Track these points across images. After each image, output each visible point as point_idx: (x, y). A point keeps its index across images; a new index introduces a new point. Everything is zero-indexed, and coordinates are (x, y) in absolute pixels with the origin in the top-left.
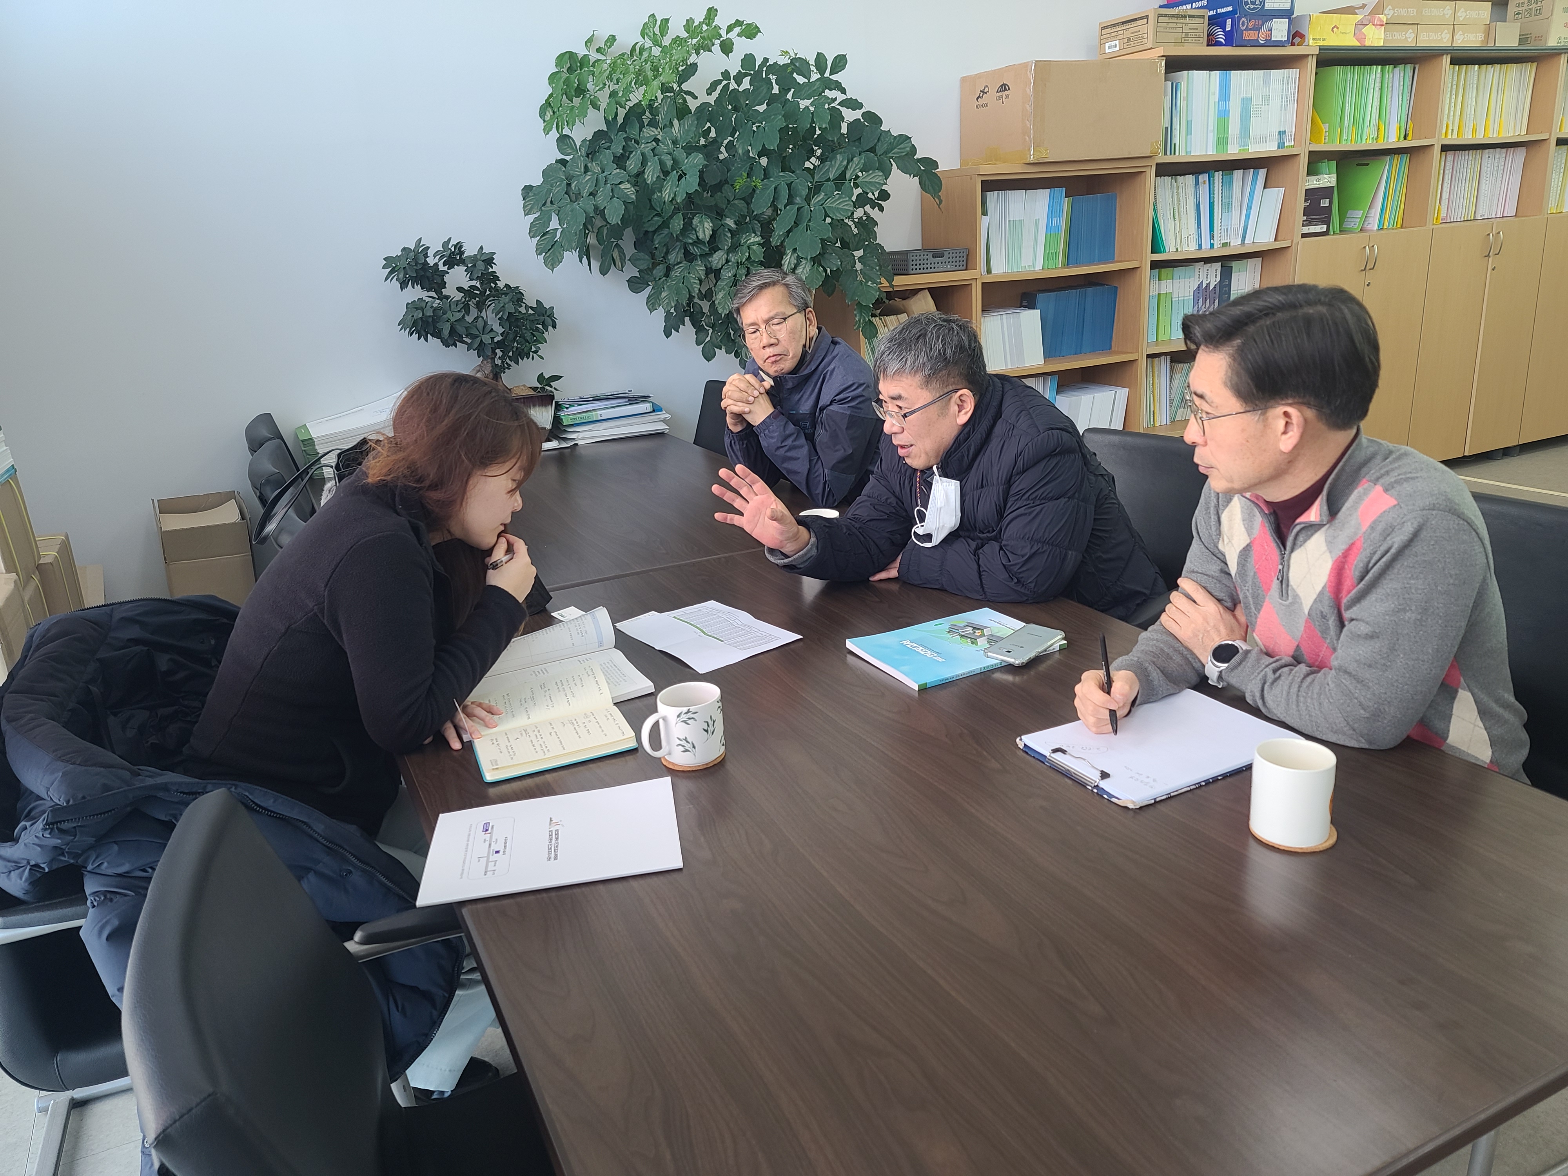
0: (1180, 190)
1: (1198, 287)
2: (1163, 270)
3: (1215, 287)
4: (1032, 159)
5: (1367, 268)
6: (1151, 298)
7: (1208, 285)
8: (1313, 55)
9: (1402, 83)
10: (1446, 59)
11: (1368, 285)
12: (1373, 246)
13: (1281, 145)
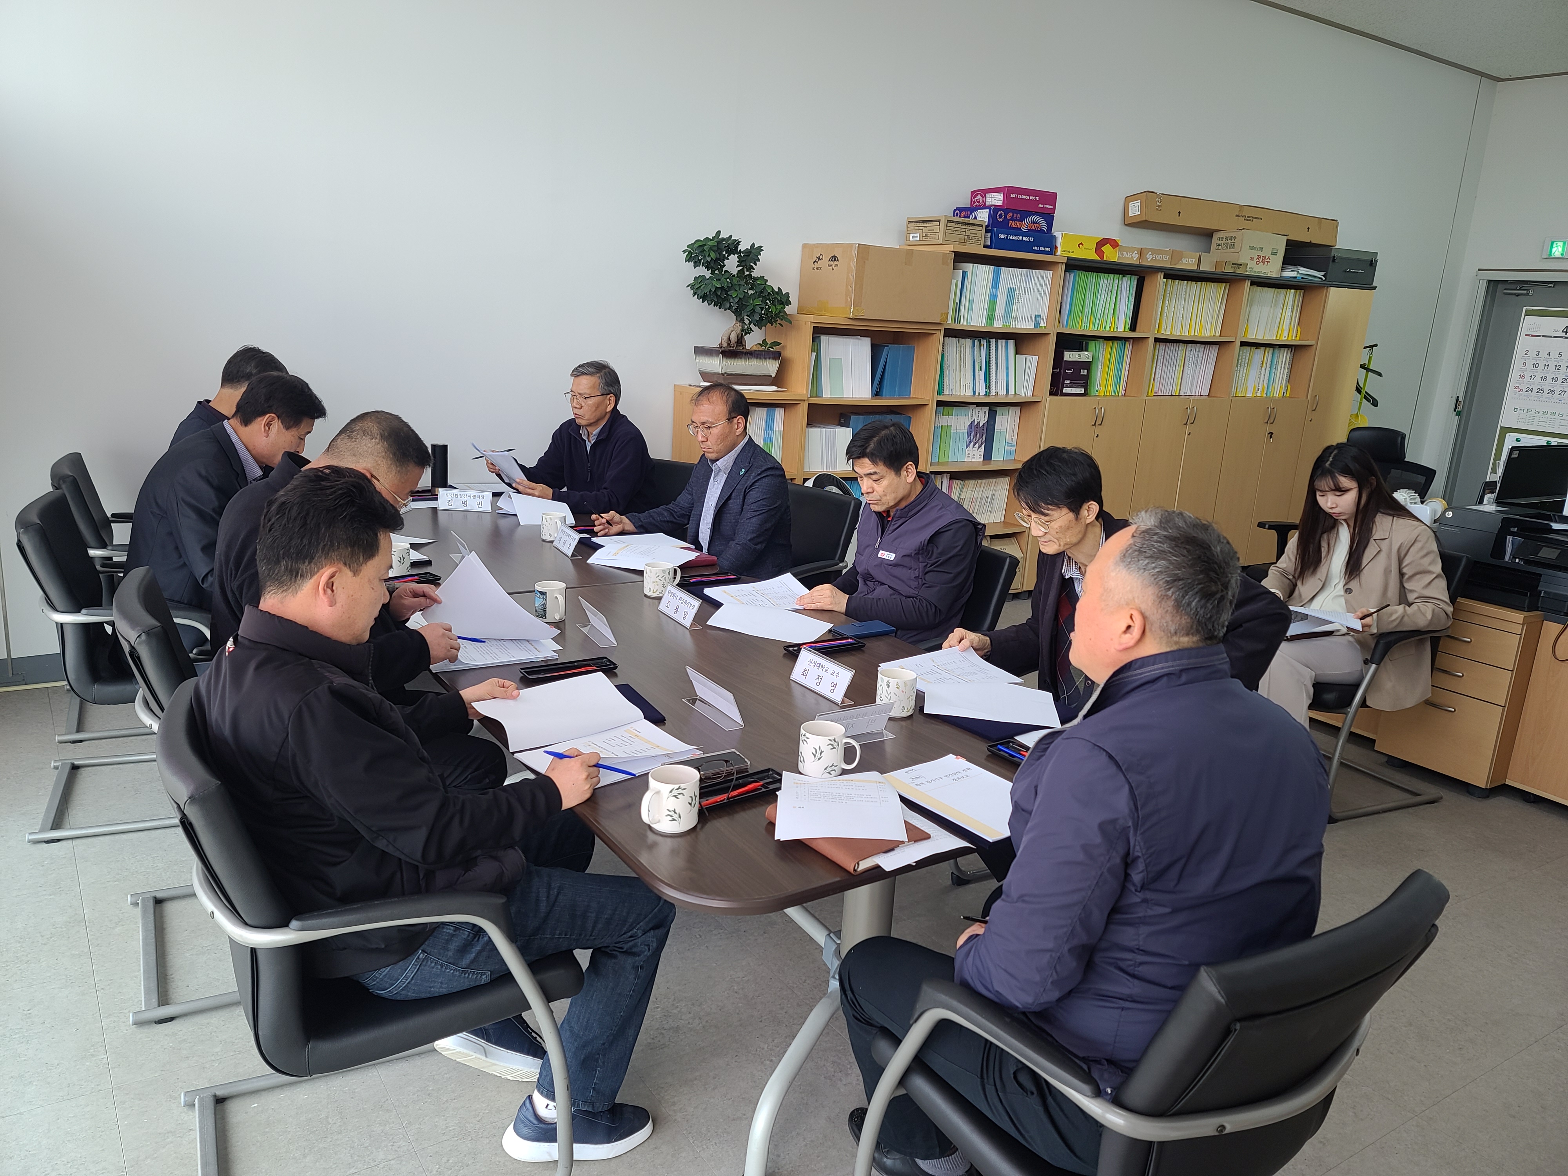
0: (962, 349)
1: (971, 424)
2: (946, 407)
3: (983, 425)
4: (851, 316)
5: (1097, 424)
6: (936, 428)
7: (979, 423)
8: (1062, 263)
9: (1128, 289)
10: (1162, 275)
11: (1097, 437)
12: (1101, 408)
13: (1037, 325)
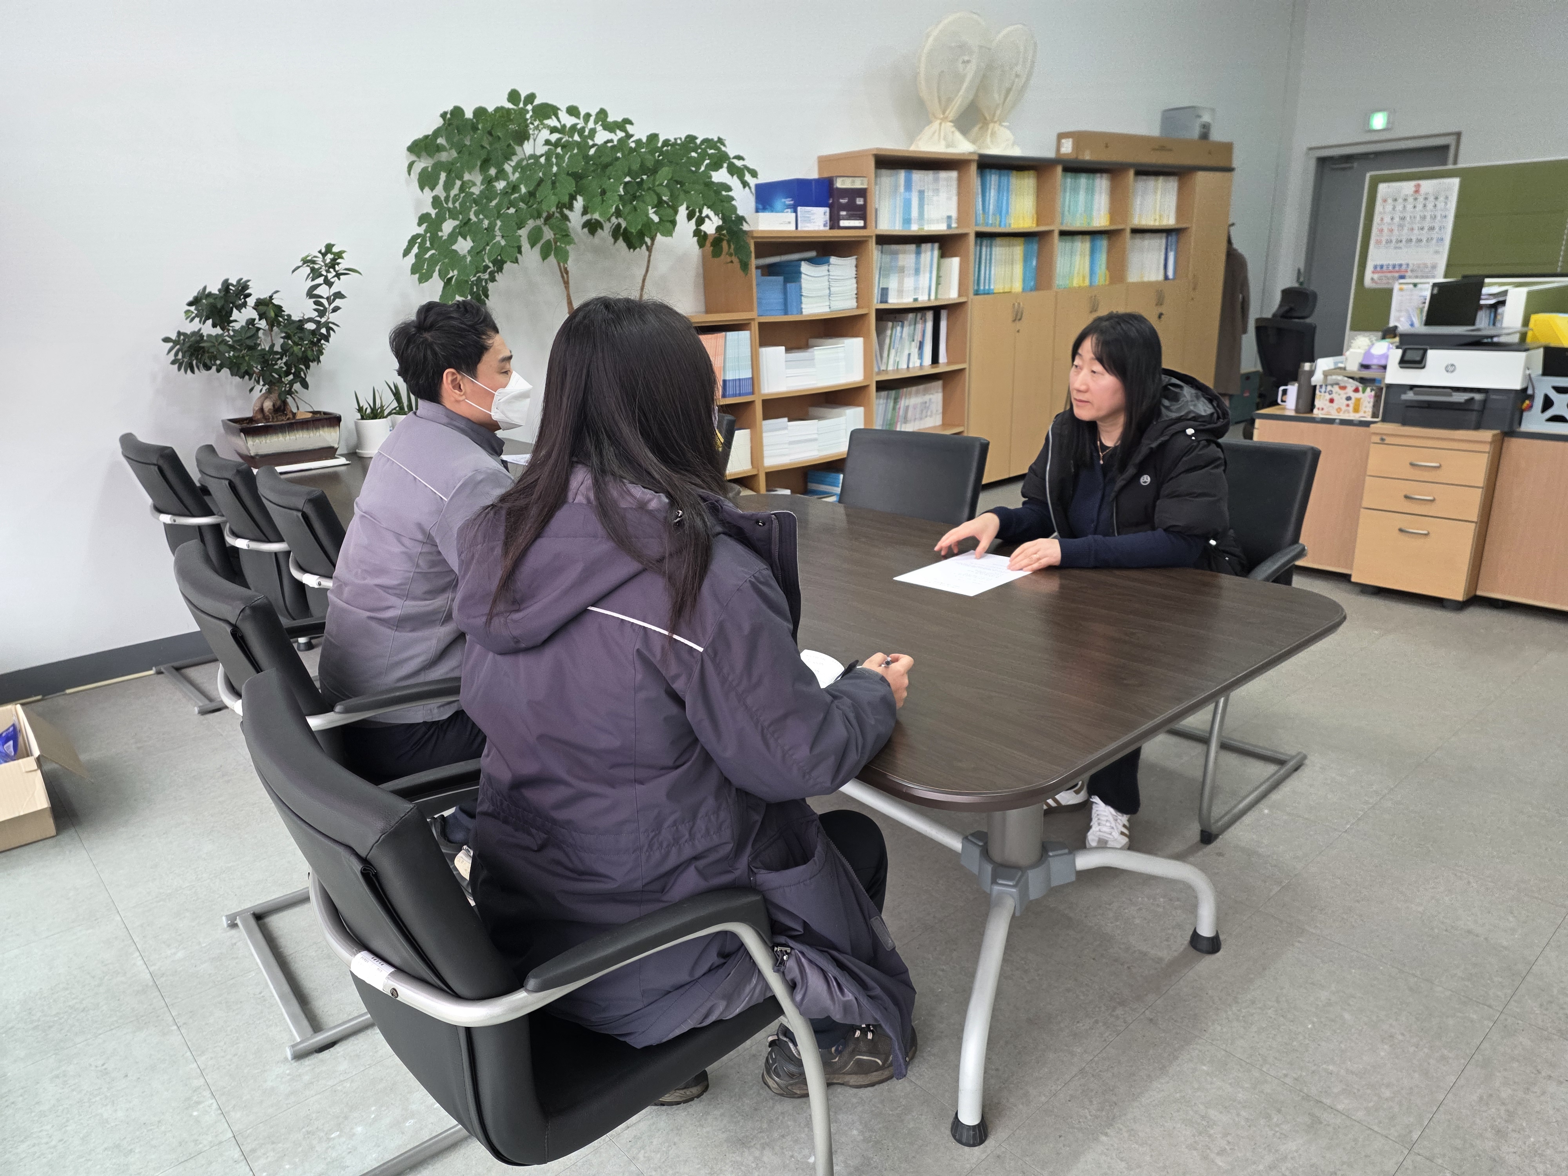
5: (1017, 318)
10: (1059, 169)
11: (1018, 331)
13: (950, 226)
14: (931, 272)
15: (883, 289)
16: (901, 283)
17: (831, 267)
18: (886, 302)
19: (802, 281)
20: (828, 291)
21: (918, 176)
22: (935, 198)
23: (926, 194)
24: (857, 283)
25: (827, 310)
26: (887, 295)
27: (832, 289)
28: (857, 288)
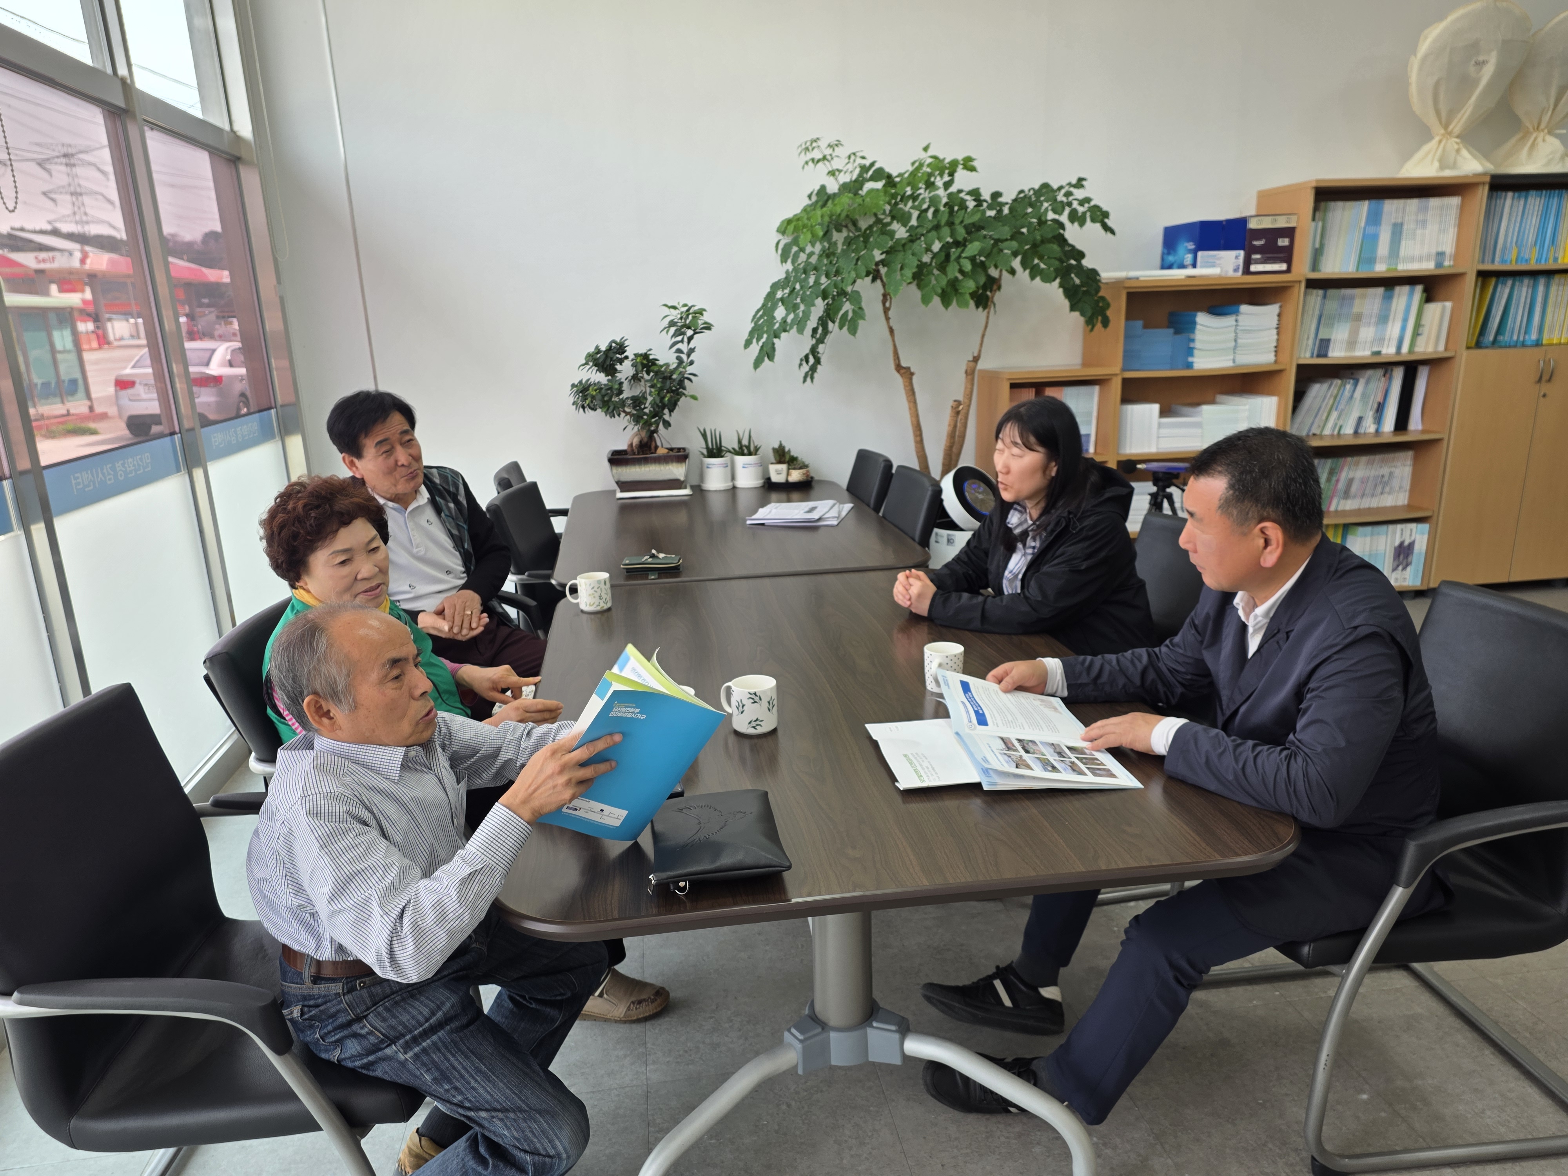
5: (1543, 379)
8: (1484, 182)
11: (1544, 396)
13: (1441, 265)
14: (1405, 320)
15: (1322, 340)
16: (1354, 333)
17: (1240, 318)
18: (1325, 356)
19: (1197, 332)
20: (1233, 344)
21: (1391, 206)
22: (1419, 232)
23: (1405, 227)
24: (1278, 334)
25: (1230, 364)
26: (1327, 347)
27: (1239, 341)
28: (1278, 340)
